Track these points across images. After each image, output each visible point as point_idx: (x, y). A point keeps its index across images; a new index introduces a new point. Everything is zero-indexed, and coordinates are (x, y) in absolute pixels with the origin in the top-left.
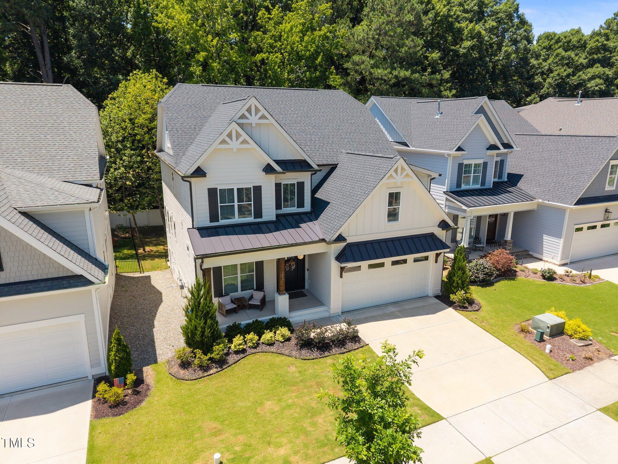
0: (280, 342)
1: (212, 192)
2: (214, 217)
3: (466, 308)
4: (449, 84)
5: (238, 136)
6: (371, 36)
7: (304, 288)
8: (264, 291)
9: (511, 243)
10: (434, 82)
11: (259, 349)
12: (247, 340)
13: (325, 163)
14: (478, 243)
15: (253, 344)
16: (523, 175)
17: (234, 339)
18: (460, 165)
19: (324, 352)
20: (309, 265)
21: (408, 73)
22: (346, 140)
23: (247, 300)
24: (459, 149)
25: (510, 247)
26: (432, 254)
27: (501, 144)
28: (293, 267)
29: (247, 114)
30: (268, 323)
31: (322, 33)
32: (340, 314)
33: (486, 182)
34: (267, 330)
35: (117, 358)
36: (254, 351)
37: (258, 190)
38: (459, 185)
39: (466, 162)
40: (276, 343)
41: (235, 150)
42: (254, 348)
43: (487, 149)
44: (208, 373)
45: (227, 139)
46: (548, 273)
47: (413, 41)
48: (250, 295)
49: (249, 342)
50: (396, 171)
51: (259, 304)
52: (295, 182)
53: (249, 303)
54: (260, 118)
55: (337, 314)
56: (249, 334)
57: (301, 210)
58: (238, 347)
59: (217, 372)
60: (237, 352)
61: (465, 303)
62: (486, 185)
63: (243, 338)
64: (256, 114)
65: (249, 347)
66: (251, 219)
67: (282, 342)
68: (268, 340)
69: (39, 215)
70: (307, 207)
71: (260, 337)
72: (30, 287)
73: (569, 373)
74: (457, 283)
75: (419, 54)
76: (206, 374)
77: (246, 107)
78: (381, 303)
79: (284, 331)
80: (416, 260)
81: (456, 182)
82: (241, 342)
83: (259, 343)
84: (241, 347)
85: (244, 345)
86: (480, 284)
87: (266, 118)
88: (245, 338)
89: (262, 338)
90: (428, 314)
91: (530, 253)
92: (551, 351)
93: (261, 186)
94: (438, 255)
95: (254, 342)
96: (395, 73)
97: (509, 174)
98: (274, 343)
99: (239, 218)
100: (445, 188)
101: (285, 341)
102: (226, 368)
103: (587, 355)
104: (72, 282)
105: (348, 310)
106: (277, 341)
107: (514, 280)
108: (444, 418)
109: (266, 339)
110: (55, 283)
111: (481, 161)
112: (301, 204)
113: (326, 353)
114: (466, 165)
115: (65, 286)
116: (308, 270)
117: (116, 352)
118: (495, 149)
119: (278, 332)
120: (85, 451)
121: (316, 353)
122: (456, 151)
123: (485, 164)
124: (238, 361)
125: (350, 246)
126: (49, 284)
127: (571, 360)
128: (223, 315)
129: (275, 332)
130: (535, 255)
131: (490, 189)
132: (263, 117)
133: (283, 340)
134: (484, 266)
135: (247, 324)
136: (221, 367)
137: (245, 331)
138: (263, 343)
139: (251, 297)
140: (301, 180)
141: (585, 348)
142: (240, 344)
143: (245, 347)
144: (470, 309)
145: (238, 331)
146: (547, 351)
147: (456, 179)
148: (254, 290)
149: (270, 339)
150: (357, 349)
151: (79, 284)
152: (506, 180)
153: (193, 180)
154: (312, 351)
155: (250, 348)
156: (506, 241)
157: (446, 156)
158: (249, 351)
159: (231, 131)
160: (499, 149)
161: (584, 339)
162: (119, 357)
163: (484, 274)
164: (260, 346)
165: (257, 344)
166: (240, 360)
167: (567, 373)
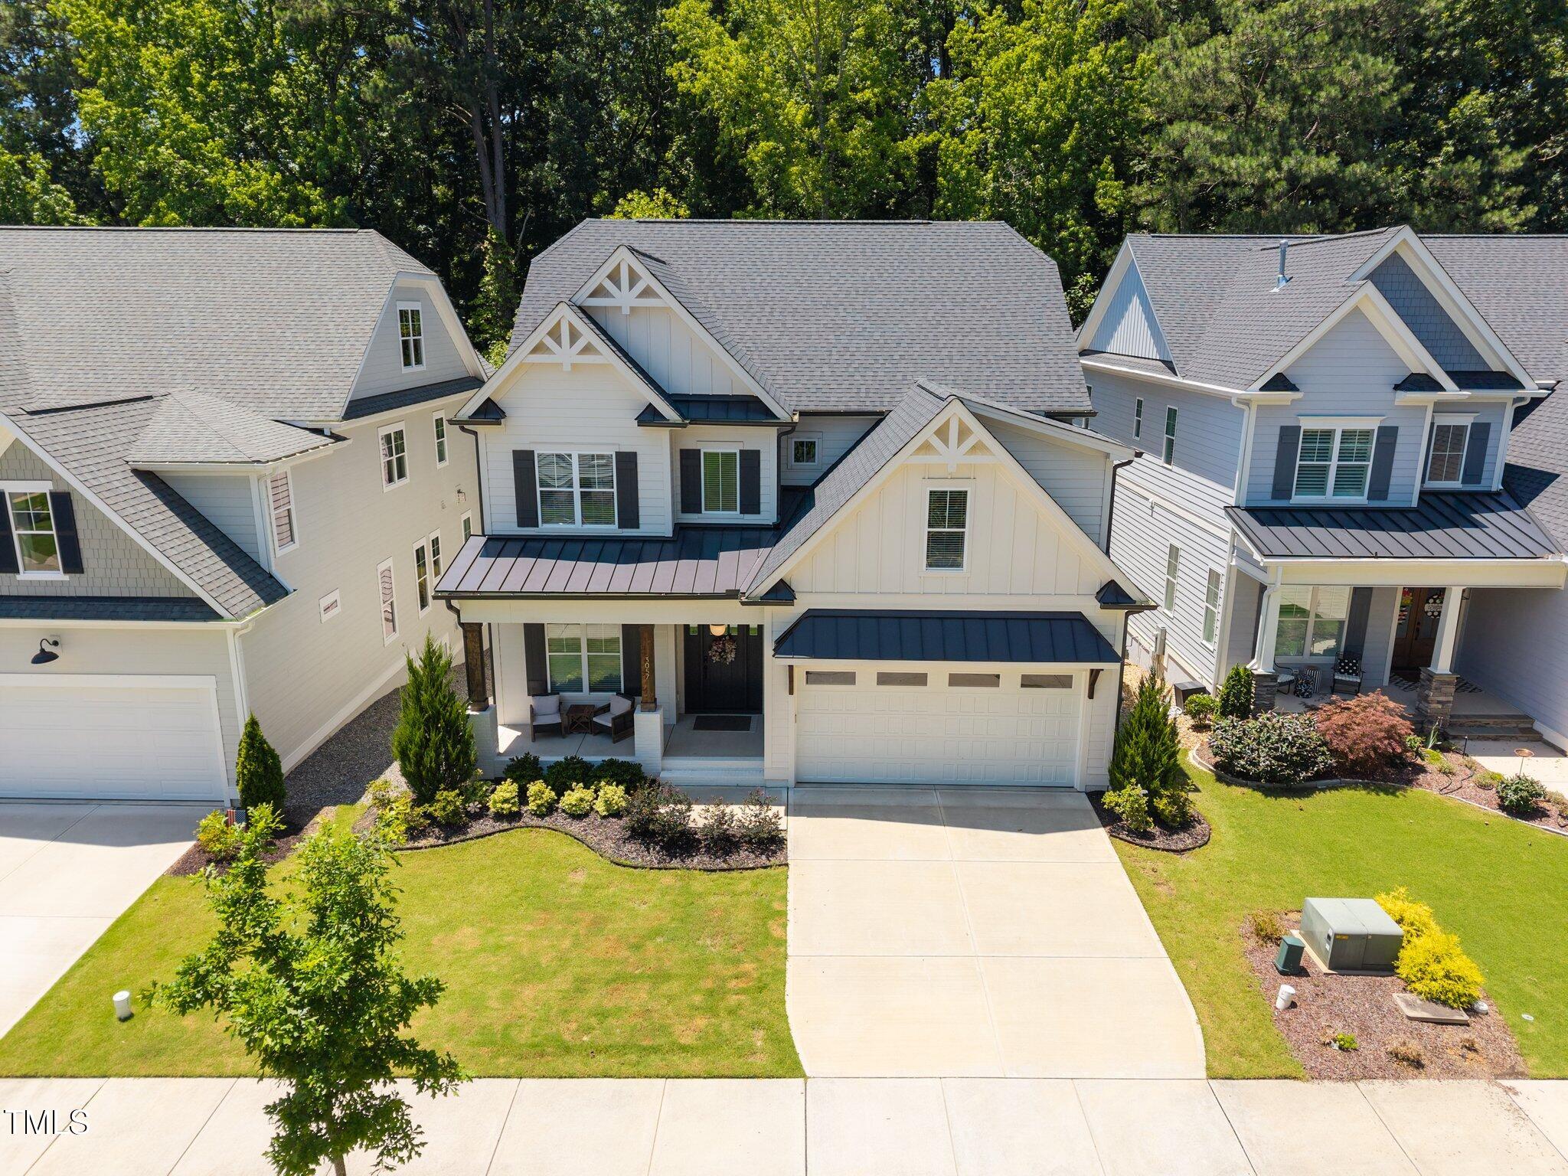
0: (598, 815)
1: (523, 461)
2: (526, 516)
3: (1150, 837)
4: (1514, 189)
5: (574, 336)
6: (1225, 65)
9: (1449, 683)
10: (1461, 184)
11: (548, 821)
12: (530, 796)
13: (854, 407)
14: (1347, 671)
15: (541, 806)
16: (1558, 476)
17: (498, 788)
18: (1288, 434)
19: (672, 856)
21: (1329, 164)
22: (945, 352)
23: (594, 713)
24: (1280, 383)
25: (1446, 695)
26: (1080, 671)
27: (1448, 373)
28: (731, 657)
29: (609, 285)
30: (595, 769)
31: (1085, 67)
32: (792, 783)
33: (1391, 489)
34: (581, 784)
35: (246, 772)
36: (536, 821)
37: (627, 463)
38: (1281, 489)
39: (1307, 424)
40: (591, 815)
41: (567, 368)
42: (538, 816)
43: (1397, 387)
44: (416, 844)
45: (549, 342)
46: (1516, 791)
47: (1356, 66)
48: (605, 703)
50: (942, 433)
51: (610, 725)
52: (735, 449)
53: (595, 719)
54: (641, 295)
55: (783, 784)
56: (537, 783)
57: (750, 519)
58: (499, 805)
59: (432, 846)
60: (499, 817)
61: (1147, 823)
62: (1390, 497)
63: (516, 789)
64: (631, 286)
66: (612, 529)
67: (601, 817)
68: (575, 805)
69: (178, 479)
70: (768, 512)
71: (561, 795)
72: (120, 609)
73: (1295, 1078)
74: (1133, 764)
75: (1387, 104)
76: (411, 844)
77: (608, 268)
78: (918, 780)
79: (613, 793)
80: (1028, 682)
81: (1271, 480)
82: (509, 795)
83: (553, 808)
84: (506, 806)
86: (1268, 785)
87: (655, 295)
88: (523, 788)
89: (564, 797)
90: (1020, 831)
91: (1538, 726)
92: (1293, 1005)
93: (635, 454)
94: (1094, 675)
95: (544, 802)
96: (1288, 163)
97: (1510, 470)
98: (586, 815)
99: (583, 523)
100: (1230, 497)
101: (609, 815)
102: (455, 843)
103: (1403, 1050)
104: (187, 609)
105: (820, 779)
106: (593, 811)
107: (1393, 794)
108: (804, 1076)
109: (571, 802)
110: (162, 607)
111: (1373, 424)
112: (751, 504)
113: (675, 863)
114: (1310, 436)
115: (173, 615)
117: (246, 758)
118: (1421, 389)
119: (601, 792)
120: (109, 922)
121: (653, 857)
122: (1261, 389)
123: (1388, 436)
124: (490, 834)
125: (813, 616)
126: (151, 607)
127: (1336, 1046)
129: (596, 793)
130: (1550, 735)
131: (1403, 512)
132: (647, 292)
133: (605, 813)
134: (1280, 735)
136: (446, 839)
138: (561, 810)
139: (605, 708)
140: (749, 446)
141: (1426, 1028)
142: (506, 801)
143: (516, 809)
144: (1159, 842)
146: (1280, 1004)
147: (1272, 472)
148: (619, 694)
149: (580, 803)
150: (753, 869)
151: (199, 615)
152: (1497, 485)
153: (480, 429)
154: (648, 850)
155: (530, 814)
156: (1431, 676)
157: (1234, 402)
158: (526, 819)
159: (559, 323)
160: (1441, 389)
161: (1445, 1003)
162: (249, 771)
163: (1275, 758)
164: (554, 814)
165: (547, 808)
166: (494, 833)
167: (1285, 1078)
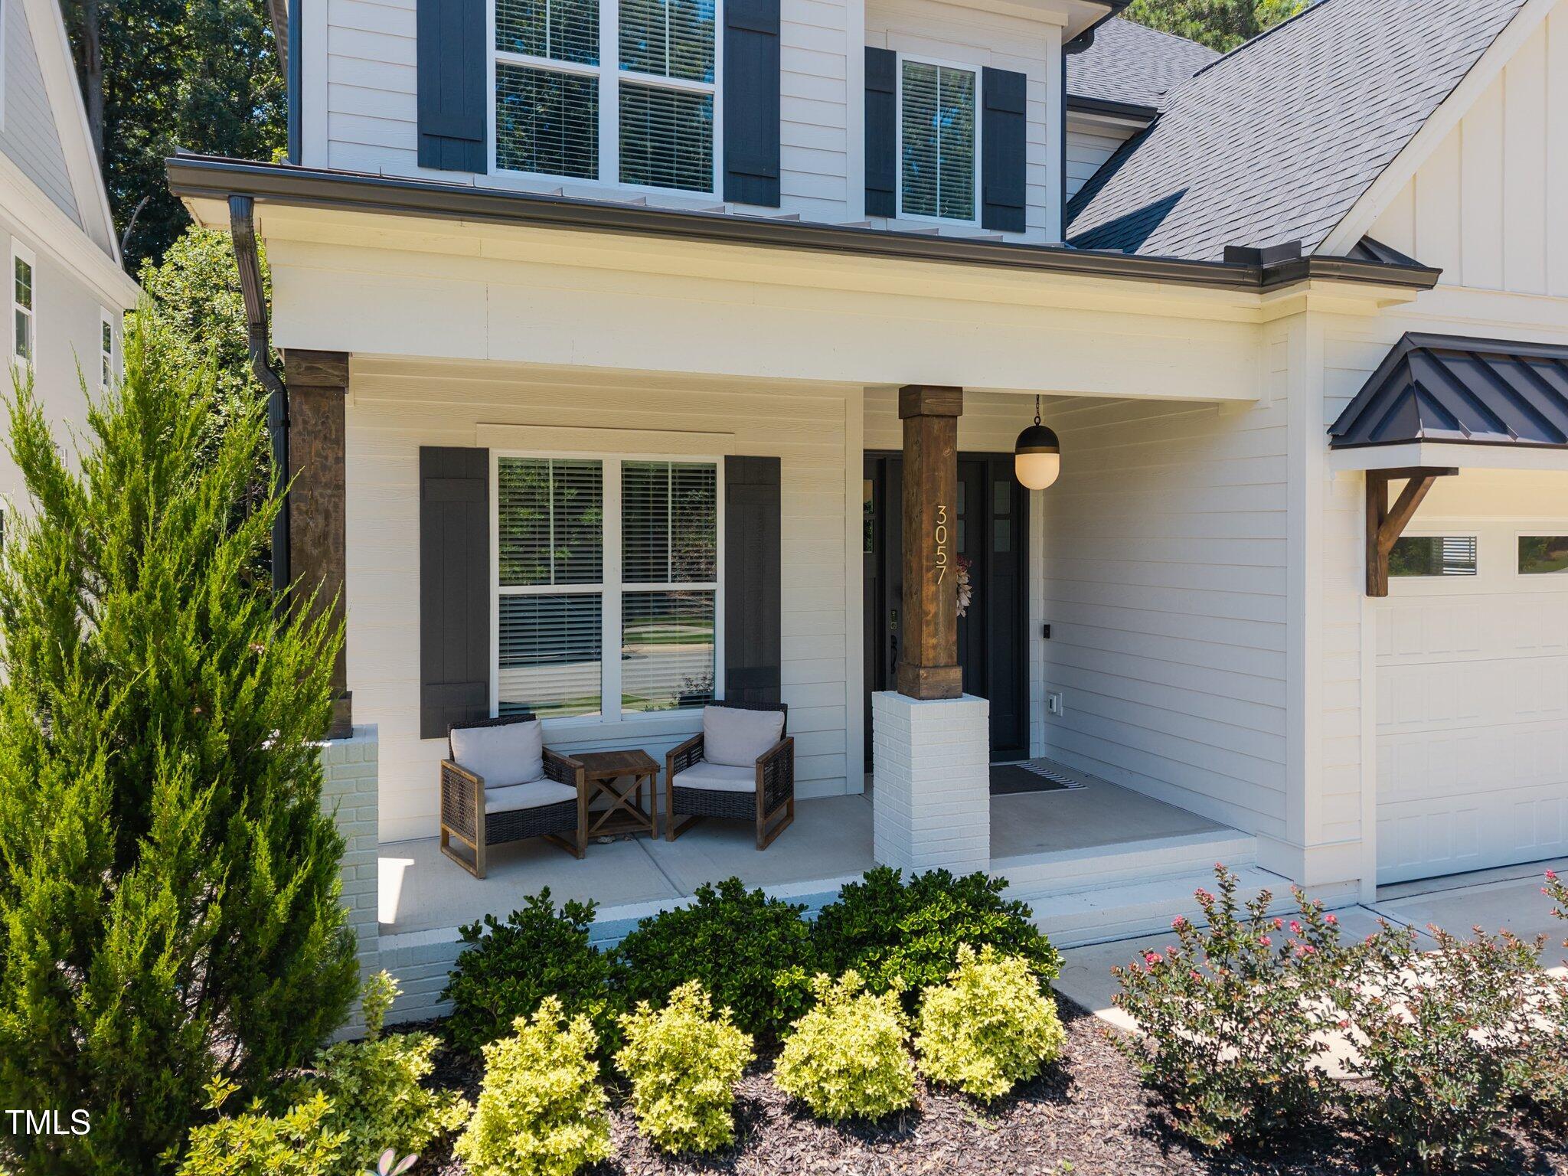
0: (972, 1099)
7: (1026, 756)
8: (784, 708)
12: (641, 1068)
15: (702, 1110)
17: (499, 1053)
20: (1054, 599)
23: (662, 761)
30: (831, 918)
32: (1369, 894)
34: (836, 975)
40: (934, 1108)
42: (703, 1162)
48: (683, 740)
49: (660, 1089)
51: (750, 786)
53: (681, 780)
56: (661, 1002)
58: (525, 1143)
63: (593, 1039)
65: (656, 1148)
67: (997, 1108)
68: (855, 1076)
70: (1041, 230)
71: (768, 1048)
82: (566, 1079)
83: (757, 1106)
84: (565, 1139)
85: (594, 1124)
88: (611, 1038)
89: (794, 1048)
95: (710, 1087)
98: (913, 1114)
101: (1025, 1090)
106: (935, 1086)
109: (836, 1062)
116: (1047, 631)
119: (937, 1000)
128: (465, 858)
129: (911, 1002)
133: (1004, 1087)
135: (646, 923)
137: (618, 975)
138: (799, 1109)
139: (692, 752)
142: (557, 1114)
143: (605, 1148)
145: (551, 973)
149: (871, 1061)
155: (669, 1159)
164: (769, 1138)
165: (735, 1111)
